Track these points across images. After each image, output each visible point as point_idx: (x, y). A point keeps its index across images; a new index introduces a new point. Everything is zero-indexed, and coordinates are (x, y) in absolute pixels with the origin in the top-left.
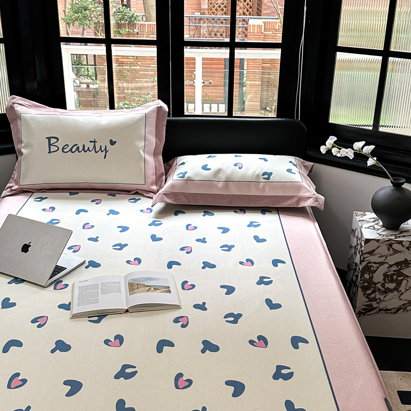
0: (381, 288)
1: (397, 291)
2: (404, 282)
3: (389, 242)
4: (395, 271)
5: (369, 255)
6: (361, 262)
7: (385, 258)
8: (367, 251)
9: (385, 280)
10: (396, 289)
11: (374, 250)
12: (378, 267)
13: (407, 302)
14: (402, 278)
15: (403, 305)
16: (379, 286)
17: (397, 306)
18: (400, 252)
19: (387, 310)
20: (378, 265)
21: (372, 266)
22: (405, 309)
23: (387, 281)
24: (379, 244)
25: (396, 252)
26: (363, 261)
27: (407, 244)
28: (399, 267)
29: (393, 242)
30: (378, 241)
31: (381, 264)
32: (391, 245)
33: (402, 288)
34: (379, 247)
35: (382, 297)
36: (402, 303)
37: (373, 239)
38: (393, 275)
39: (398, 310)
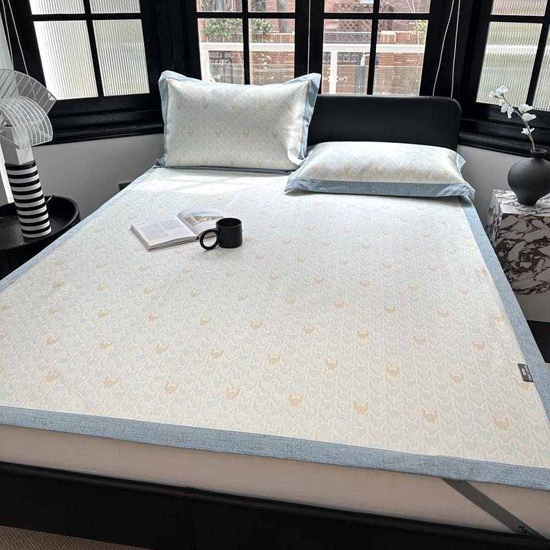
0: (515, 267)
1: (532, 270)
2: (541, 262)
3: (528, 218)
4: (532, 249)
5: (506, 231)
6: (497, 238)
7: (522, 235)
8: (504, 227)
9: (520, 258)
10: (531, 269)
11: (512, 226)
12: (514, 245)
13: (541, 283)
14: (539, 257)
15: (537, 286)
16: (513, 265)
17: (530, 286)
18: (540, 229)
19: (519, 290)
20: (514, 243)
21: (507, 243)
22: (539, 290)
23: (522, 260)
24: (518, 220)
25: (536, 228)
26: (499, 237)
28: (537, 245)
29: (533, 218)
30: (517, 216)
31: (518, 241)
32: (530, 221)
33: (538, 268)
34: (518, 222)
35: (515, 277)
36: (535, 284)
37: (512, 214)
38: (530, 253)
39: (532, 290)
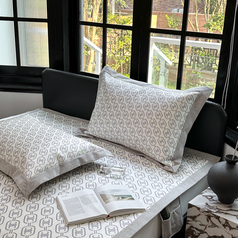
3: (207, 214)
5: (191, 220)
7: (204, 227)
8: (190, 215)
11: (196, 217)
12: (199, 234)
18: (217, 226)
20: (199, 232)
21: (194, 231)
24: (200, 213)
25: (214, 225)
26: (188, 224)
27: (224, 222)
29: (211, 215)
30: (199, 209)
31: (202, 232)
32: (209, 217)
34: (200, 215)
37: (195, 206)
